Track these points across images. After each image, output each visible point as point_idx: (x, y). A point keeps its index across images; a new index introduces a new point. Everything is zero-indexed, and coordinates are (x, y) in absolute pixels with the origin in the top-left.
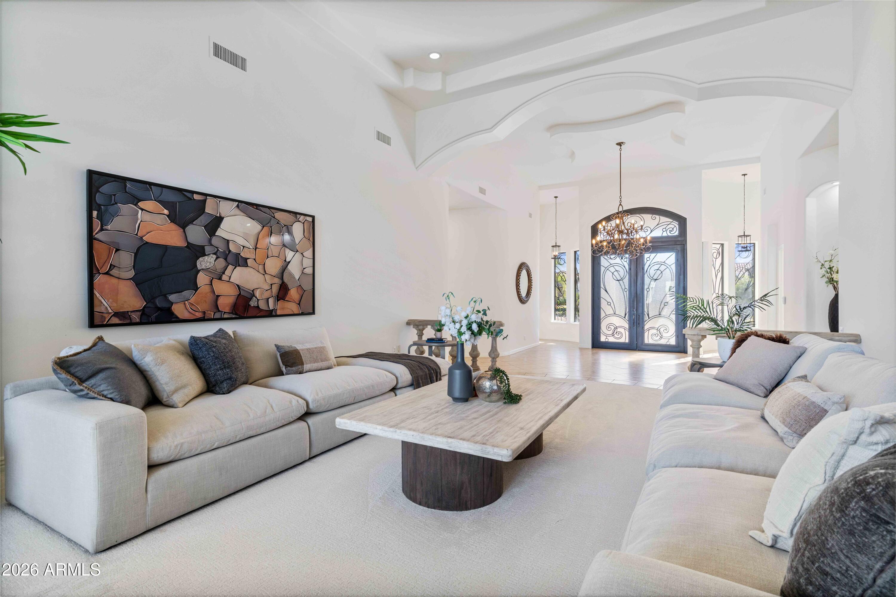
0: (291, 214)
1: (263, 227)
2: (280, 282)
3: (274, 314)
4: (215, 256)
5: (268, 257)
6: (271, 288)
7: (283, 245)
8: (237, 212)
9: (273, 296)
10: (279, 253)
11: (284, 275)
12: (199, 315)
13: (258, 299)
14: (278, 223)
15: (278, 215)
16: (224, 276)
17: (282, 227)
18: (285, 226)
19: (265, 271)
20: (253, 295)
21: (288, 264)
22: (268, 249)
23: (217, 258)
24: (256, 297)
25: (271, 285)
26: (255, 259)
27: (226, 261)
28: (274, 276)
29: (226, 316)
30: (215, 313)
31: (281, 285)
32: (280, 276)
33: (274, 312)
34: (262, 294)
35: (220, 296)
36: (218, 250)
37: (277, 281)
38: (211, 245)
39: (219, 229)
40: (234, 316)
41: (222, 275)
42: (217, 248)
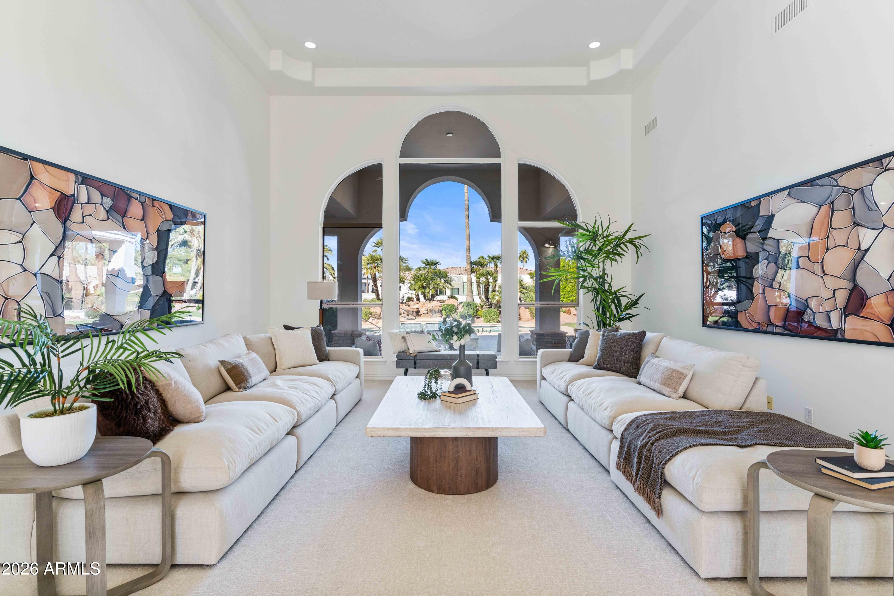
0: (871, 164)
1: (820, 207)
2: (850, 286)
3: (840, 337)
4: (766, 262)
5: (828, 249)
6: (834, 296)
7: (854, 223)
8: (789, 200)
9: (837, 309)
10: (847, 239)
11: (857, 274)
12: (755, 326)
13: (813, 312)
14: (844, 192)
15: (844, 180)
16: (774, 282)
17: (852, 195)
18: (856, 190)
19: (824, 272)
20: (807, 306)
21: (865, 254)
22: (828, 238)
23: (769, 263)
24: (811, 310)
25: (834, 291)
26: (808, 257)
27: (777, 265)
28: (839, 278)
29: (778, 330)
30: (768, 325)
31: (851, 291)
32: (849, 276)
33: (839, 333)
34: (820, 304)
35: (771, 306)
36: (769, 254)
37: (846, 284)
38: (764, 250)
39: (771, 229)
40: (786, 332)
41: (772, 283)
42: (768, 251)
